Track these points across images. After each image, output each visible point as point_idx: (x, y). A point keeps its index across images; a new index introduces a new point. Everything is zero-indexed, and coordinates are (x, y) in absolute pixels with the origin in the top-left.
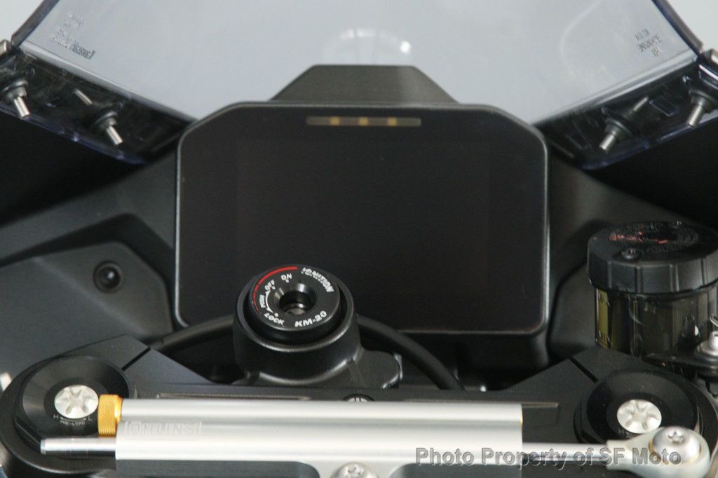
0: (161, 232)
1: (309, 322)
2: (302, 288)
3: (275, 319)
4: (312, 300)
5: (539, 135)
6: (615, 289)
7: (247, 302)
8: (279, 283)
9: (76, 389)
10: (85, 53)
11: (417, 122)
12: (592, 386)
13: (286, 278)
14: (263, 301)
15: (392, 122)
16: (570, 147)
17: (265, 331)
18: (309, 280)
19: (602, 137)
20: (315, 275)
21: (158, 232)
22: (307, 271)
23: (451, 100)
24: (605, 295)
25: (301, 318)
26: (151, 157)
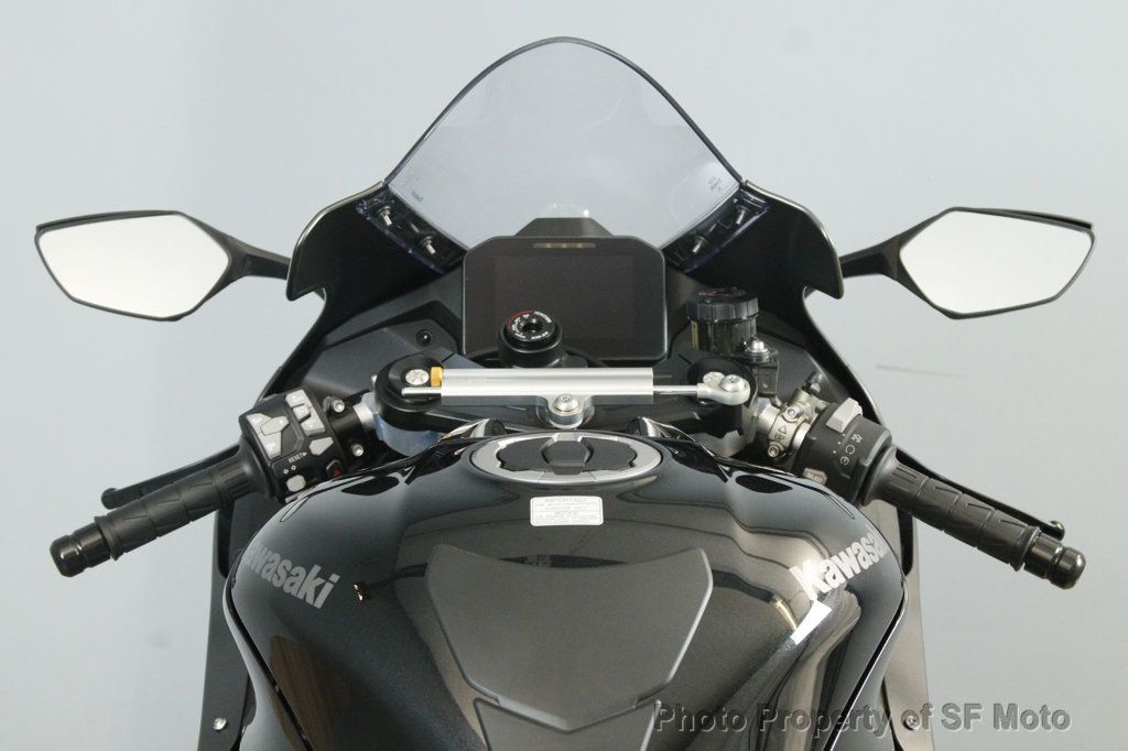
0: (454, 310)
1: (539, 337)
2: (534, 321)
3: (521, 336)
4: (539, 327)
5: (661, 253)
6: (701, 319)
7: (505, 330)
8: (522, 319)
9: (417, 371)
10: (418, 198)
11: (593, 246)
12: (689, 366)
13: (526, 316)
14: (514, 327)
15: (580, 246)
16: (677, 259)
17: (516, 342)
18: (537, 317)
19: (694, 246)
20: (541, 314)
21: (453, 311)
22: (537, 313)
23: (610, 234)
24: (696, 324)
25: (534, 335)
26: (448, 269)
